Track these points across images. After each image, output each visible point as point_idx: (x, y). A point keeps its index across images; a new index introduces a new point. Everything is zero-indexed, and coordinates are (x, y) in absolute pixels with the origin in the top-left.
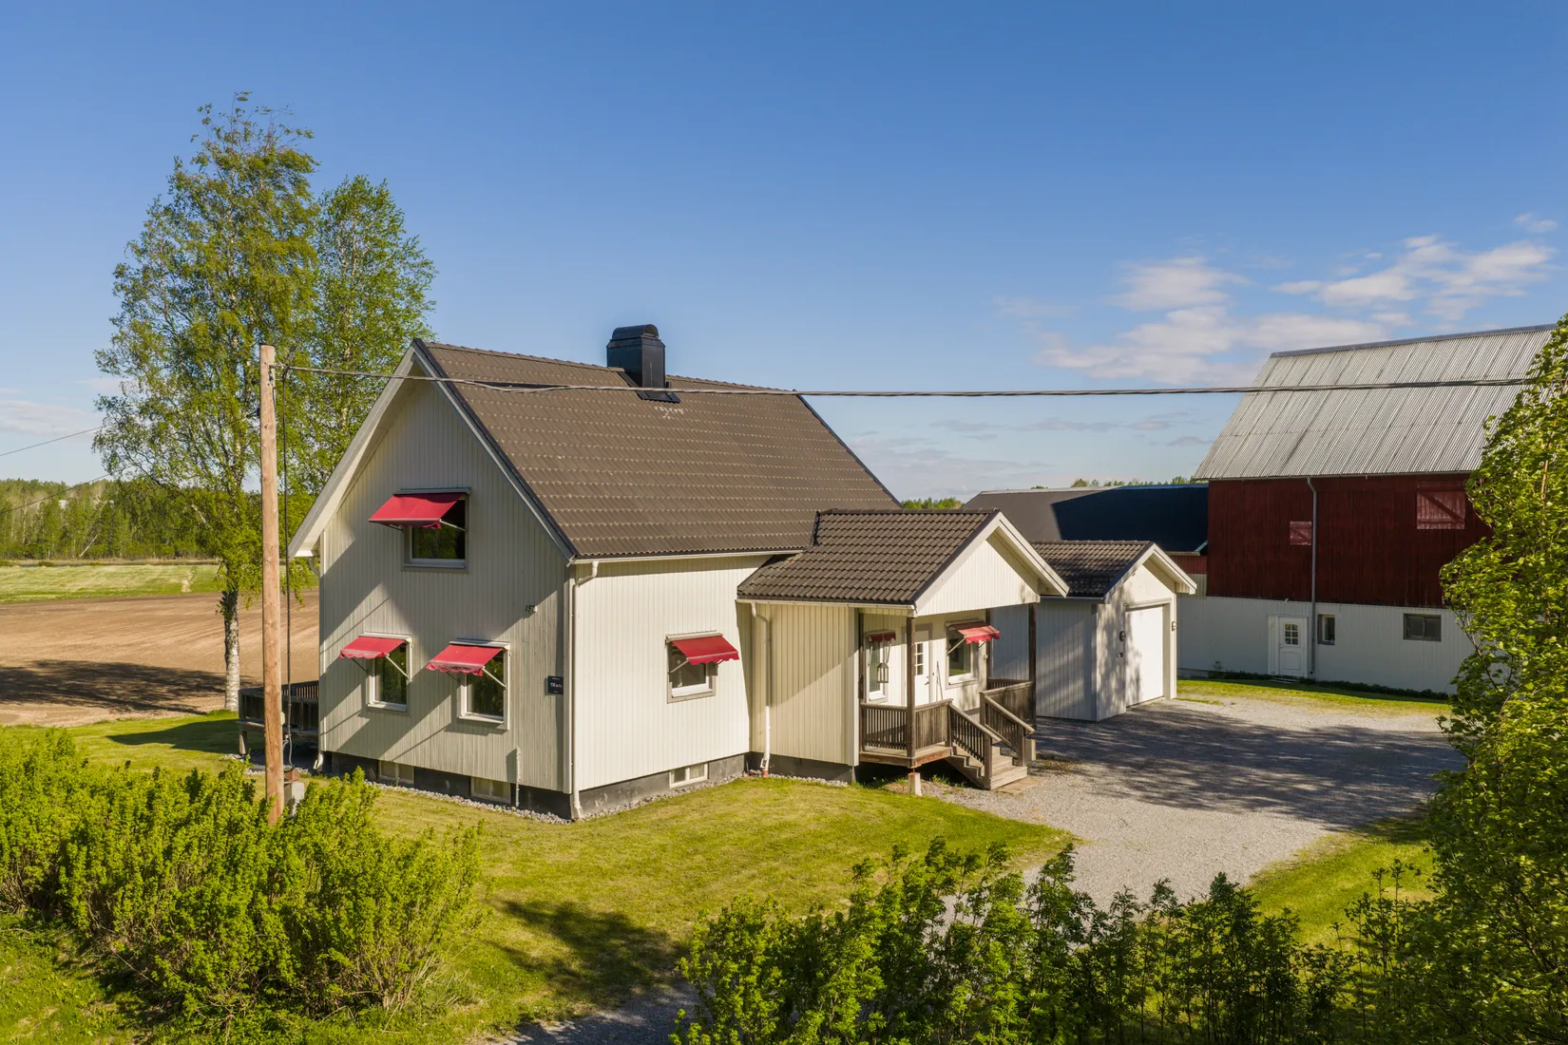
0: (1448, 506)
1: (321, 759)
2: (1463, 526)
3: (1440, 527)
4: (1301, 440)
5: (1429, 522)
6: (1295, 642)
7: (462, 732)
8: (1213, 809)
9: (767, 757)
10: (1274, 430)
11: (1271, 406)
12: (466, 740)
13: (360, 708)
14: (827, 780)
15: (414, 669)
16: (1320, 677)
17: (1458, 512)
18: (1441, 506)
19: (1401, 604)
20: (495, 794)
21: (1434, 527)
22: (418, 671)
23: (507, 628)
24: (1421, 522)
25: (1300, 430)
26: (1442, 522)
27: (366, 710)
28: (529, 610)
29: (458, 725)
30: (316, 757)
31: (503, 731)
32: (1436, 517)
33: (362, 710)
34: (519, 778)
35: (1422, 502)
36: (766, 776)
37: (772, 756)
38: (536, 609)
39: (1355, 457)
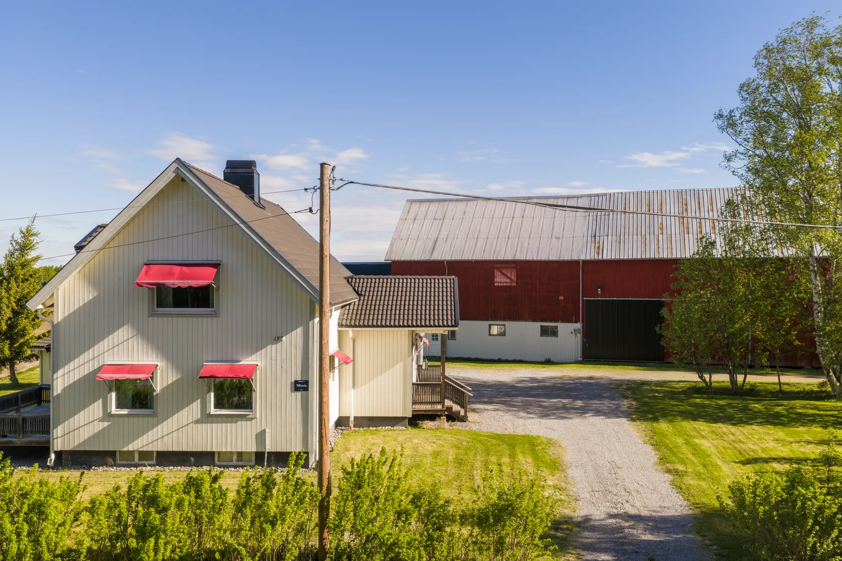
0: (509, 275)
1: (53, 456)
2: (515, 284)
3: (505, 284)
4: (436, 242)
5: (500, 282)
6: (437, 339)
7: (212, 423)
8: (569, 418)
9: (352, 419)
10: (420, 237)
11: (415, 225)
12: (217, 428)
13: (101, 415)
14: (392, 427)
15: (162, 383)
16: (449, 355)
17: (513, 278)
18: (505, 275)
19: (488, 320)
20: (238, 461)
21: (502, 285)
22: (165, 385)
23: (257, 351)
24: (496, 282)
25: (434, 237)
26: (506, 282)
27: (108, 416)
28: (278, 339)
29: (207, 418)
30: (48, 455)
31: (252, 419)
32: (503, 280)
33: (103, 417)
34: (267, 447)
35: (497, 273)
36: (353, 429)
37: (355, 418)
38: (284, 338)
39: (466, 251)
